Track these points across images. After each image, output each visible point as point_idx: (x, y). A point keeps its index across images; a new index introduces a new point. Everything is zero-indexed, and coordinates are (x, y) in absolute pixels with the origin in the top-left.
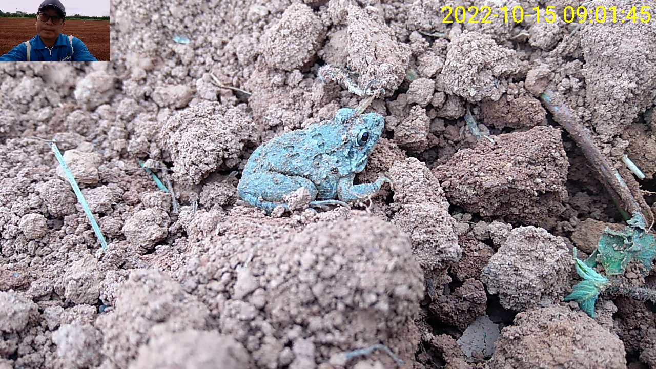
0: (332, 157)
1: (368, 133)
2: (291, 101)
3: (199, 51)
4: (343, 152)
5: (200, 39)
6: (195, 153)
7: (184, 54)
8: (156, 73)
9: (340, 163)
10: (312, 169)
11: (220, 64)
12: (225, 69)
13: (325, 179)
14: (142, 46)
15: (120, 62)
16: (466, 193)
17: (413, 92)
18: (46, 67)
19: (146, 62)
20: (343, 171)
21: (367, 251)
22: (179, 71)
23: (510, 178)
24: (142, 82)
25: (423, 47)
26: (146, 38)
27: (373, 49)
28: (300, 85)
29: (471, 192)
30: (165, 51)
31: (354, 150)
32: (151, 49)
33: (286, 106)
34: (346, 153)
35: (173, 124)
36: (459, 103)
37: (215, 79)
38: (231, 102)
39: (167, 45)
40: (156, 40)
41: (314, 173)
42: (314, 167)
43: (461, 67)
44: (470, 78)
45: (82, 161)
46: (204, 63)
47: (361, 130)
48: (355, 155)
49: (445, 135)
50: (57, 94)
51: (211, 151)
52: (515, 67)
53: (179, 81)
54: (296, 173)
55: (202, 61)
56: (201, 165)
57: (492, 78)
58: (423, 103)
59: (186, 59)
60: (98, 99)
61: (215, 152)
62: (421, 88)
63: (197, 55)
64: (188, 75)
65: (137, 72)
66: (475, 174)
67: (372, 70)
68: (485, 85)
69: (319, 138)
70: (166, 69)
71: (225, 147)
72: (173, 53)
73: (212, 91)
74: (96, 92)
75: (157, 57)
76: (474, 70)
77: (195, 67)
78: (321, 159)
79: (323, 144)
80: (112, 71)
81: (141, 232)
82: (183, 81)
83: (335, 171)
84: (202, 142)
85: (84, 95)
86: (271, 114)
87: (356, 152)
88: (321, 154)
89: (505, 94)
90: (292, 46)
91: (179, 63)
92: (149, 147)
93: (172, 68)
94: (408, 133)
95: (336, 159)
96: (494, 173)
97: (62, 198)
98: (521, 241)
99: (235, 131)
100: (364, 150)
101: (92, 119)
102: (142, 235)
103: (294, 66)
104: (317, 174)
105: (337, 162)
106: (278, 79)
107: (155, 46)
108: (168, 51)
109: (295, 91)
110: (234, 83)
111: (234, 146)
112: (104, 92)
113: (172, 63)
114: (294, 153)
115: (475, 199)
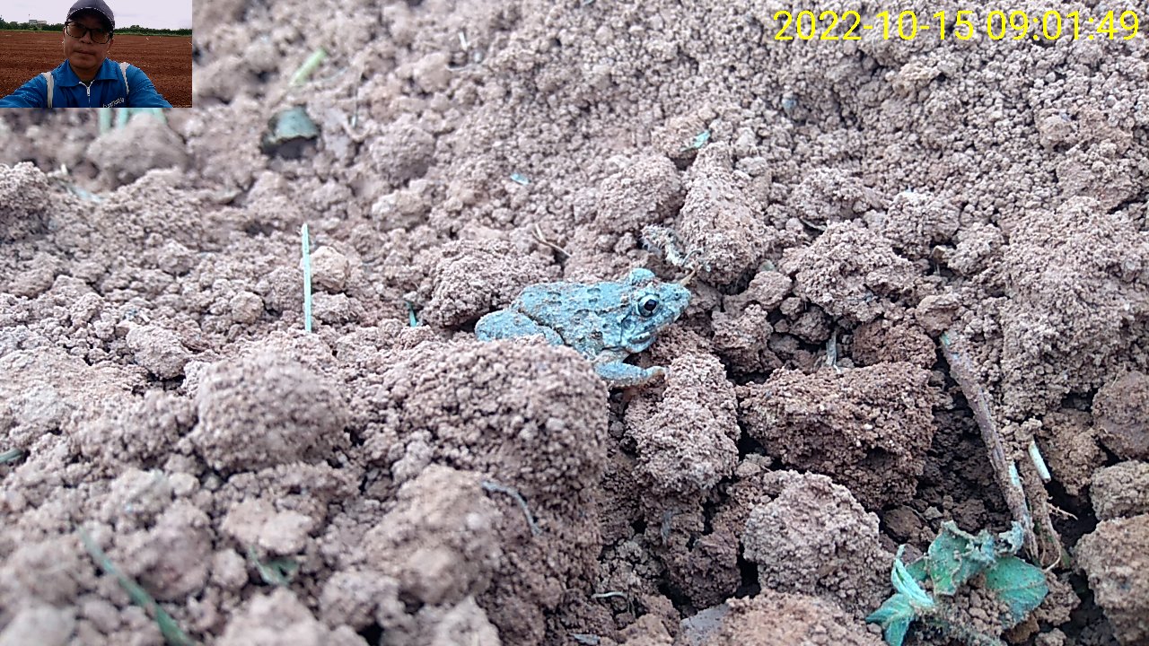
0: (600, 318)
1: (656, 303)
2: (610, 270)
3: (534, 197)
4: (616, 315)
5: (542, 183)
7: (515, 194)
8: (475, 209)
9: (608, 329)
10: (568, 323)
11: (552, 217)
12: (555, 224)
13: (580, 340)
14: (470, 174)
15: (442, 188)
17: (757, 286)
19: (468, 194)
20: (608, 339)
22: (502, 215)
23: (822, 408)
24: (454, 215)
25: (796, 237)
26: (479, 166)
27: (713, 214)
28: (629, 254)
29: (771, 419)
30: (495, 187)
31: (633, 318)
32: (479, 180)
34: (619, 319)
36: (819, 320)
37: (539, 231)
38: (544, 261)
39: (500, 182)
40: (489, 171)
41: (569, 328)
42: (571, 322)
46: (533, 212)
47: (647, 294)
48: (632, 325)
50: (360, 211)
52: (902, 282)
53: (498, 225)
55: (533, 209)
56: (457, 301)
57: (864, 288)
58: (764, 303)
59: (515, 201)
60: (396, 220)
61: (480, 291)
62: (769, 283)
63: (531, 201)
64: (512, 222)
65: (452, 202)
68: (850, 294)
69: (596, 293)
70: (487, 207)
71: (496, 291)
72: (504, 193)
73: (526, 241)
74: (397, 211)
75: (483, 190)
77: (521, 214)
78: (585, 316)
79: (596, 300)
80: (427, 197)
82: (503, 227)
83: (598, 336)
84: (470, 275)
87: (635, 323)
88: (587, 311)
89: (880, 317)
91: (507, 205)
92: (421, 280)
93: (495, 208)
94: (729, 334)
95: (604, 322)
100: (646, 324)
103: (626, 227)
104: (571, 331)
105: (605, 326)
106: (603, 239)
107: (484, 177)
108: (499, 188)
110: (559, 241)
112: (406, 215)
113: (497, 203)
114: (557, 300)
115: (775, 432)
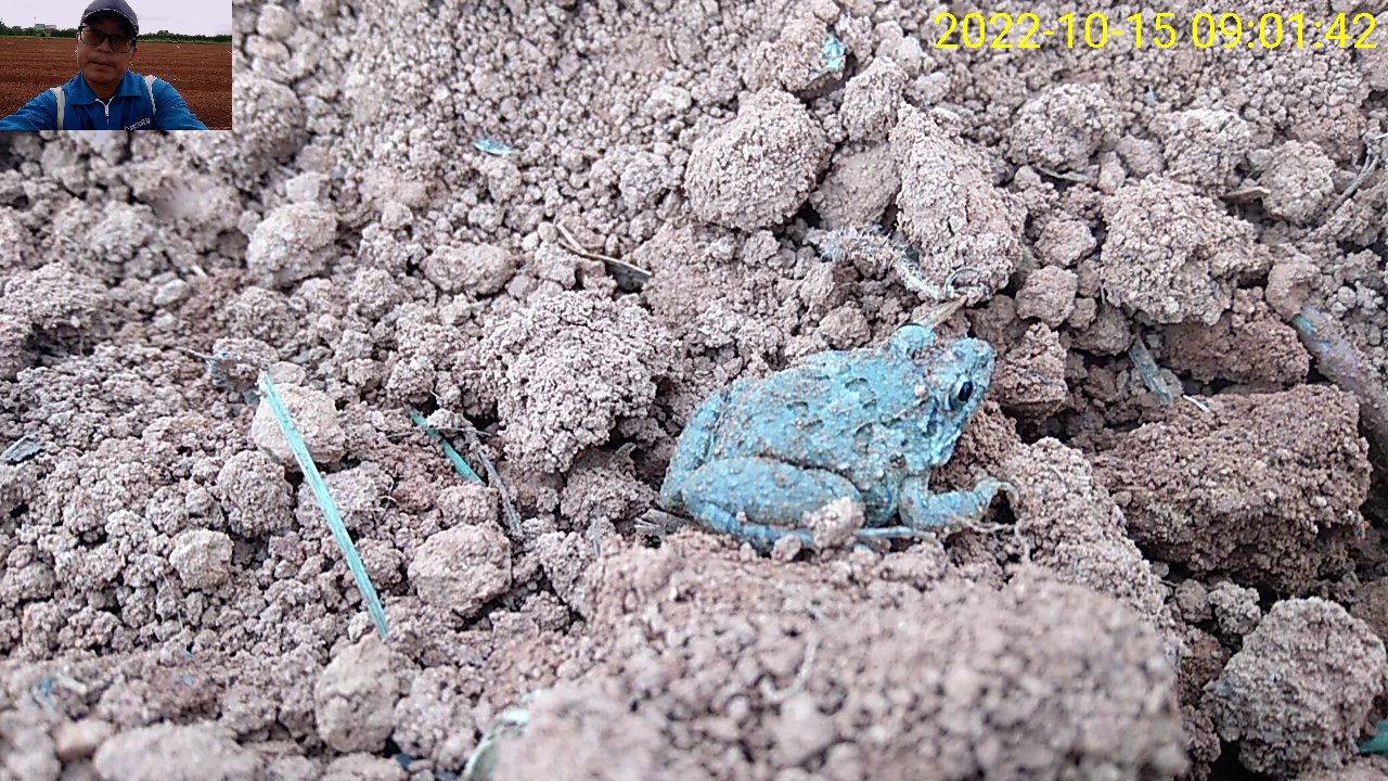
0: (893, 432)
1: (970, 383)
2: (748, 295)
3: (532, 174)
4: (915, 421)
5: (534, 149)
6: (569, 404)
7: (501, 179)
8: (432, 214)
9: (910, 446)
10: (854, 457)
11: (575, 205)
12: (589, 217)
13: (880, 480)
14: (406, 155)
15: (350, 184)
16: (1168, 521)
17: (1033, 296)
18: (167, 184)
19: (414, 191)
20: (915, 463)
21: (1097, 669)
22: (485, 215)
23: (1272, 496)
24: (404, 233)
25: (1047, 201)
26: (420, 139)
27: (964, 201)
28: (770, 263)
29: (1179, 519)
30: (454, 168)
31: (939, 418)
32: (429, 164)
33: (738, 306)
34: (923, 425)
35: (515, 339)
36: (1123, 324)
37: (568, 236)
38: (606, 290)
39: (460, 156)
40: (439, 144)
41: (860, 465)
42: (858, 452)
43: (1151, 252)
44: (1170, 275)
45: (310, 413)
46: (541, 201)
47: (958, 375)
48: (939, 428)
49: (1087, 388)
50: (189, 243)
51: (602, 401)
52: (1248, 257)
53: (484, 235)
54: (819, 463)
55: (537, 197)
56: (578, 432)
57: (1208, 278)
58: (1054, 319)
59: (502, 191)
60: (302, 265)
61: (608, 404)
62: (1051, 289)
63: (526, 183)
64: (504, 225)
65: (393, 212)
66: (1196, 481)
67: (963, 246)
68: (1193, 291)
69: (863, 387)
70: (458, 209)
71: (626, 393)
72: (474, 173)
73: (567, 263)
75: (438, 182)
76: (1179, 259)
77: (521, 209)
78: (870, 434)
79: (873, 403)
80: (328, 203)
81: (456, 580)
82: (492, 237)
83: (899, 462)
84: (582, 381)
85: (273, 256)
86: (712, 321)
87: (943, 424)
88: (870, 425)
89: (1227, 313)
90: (766, 181)
91: (485, 196)
92: (435, 382)
93: (471, 207)
94: (1025, 382)
95: (902, 437)
96: (1234, 481)
97: (271, 494)
98: (1301, 631)
99: (644, 358)
100: (958, 420)
101: (290, 310)
102: (458, 586)
103: (762, 223)
104: (864, 469)
105: (904, 443)
106: (722, 247)
107: (436, 157)
108: (462, 169)
109: (761, 276)
110: (610, 249)
111: (645, 392)
112: (315, 252)
113: (469, 196)
114: (810, 418)
115: (1188, 535)
